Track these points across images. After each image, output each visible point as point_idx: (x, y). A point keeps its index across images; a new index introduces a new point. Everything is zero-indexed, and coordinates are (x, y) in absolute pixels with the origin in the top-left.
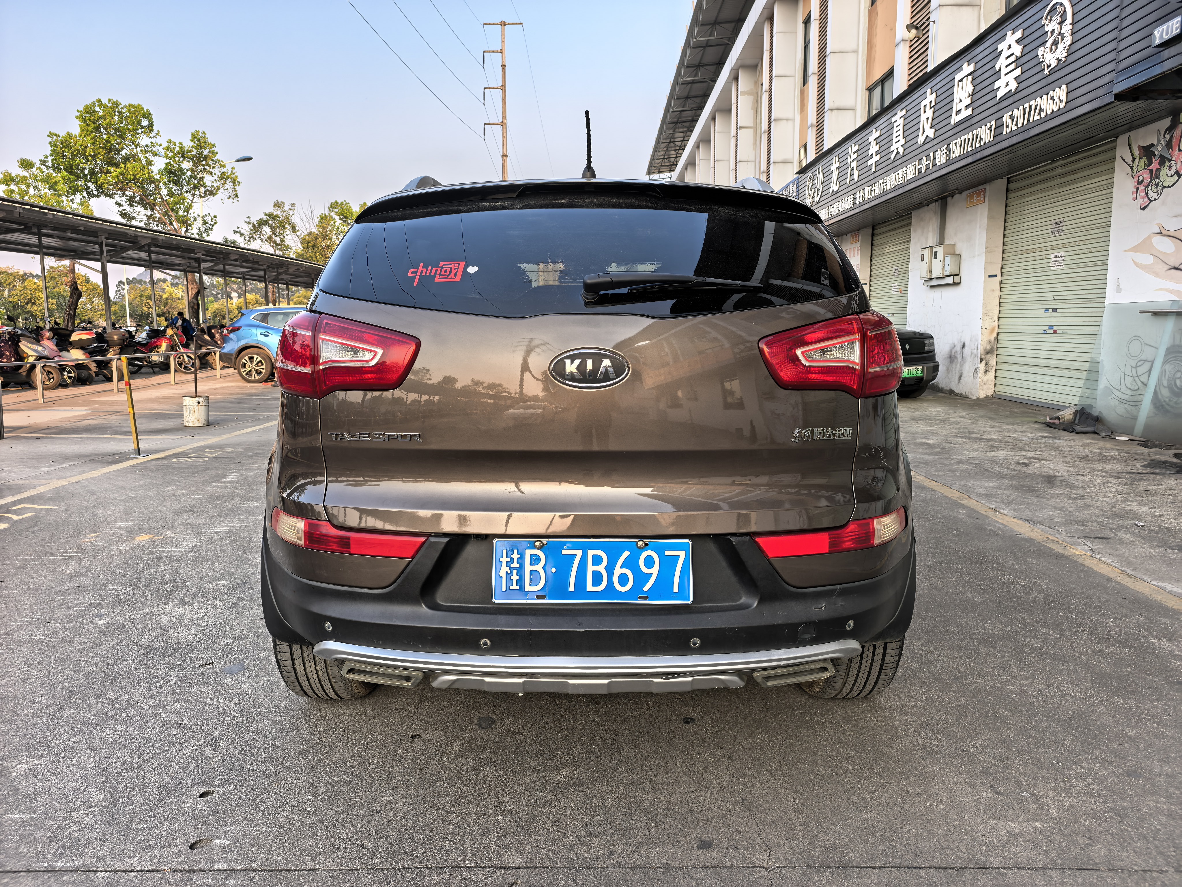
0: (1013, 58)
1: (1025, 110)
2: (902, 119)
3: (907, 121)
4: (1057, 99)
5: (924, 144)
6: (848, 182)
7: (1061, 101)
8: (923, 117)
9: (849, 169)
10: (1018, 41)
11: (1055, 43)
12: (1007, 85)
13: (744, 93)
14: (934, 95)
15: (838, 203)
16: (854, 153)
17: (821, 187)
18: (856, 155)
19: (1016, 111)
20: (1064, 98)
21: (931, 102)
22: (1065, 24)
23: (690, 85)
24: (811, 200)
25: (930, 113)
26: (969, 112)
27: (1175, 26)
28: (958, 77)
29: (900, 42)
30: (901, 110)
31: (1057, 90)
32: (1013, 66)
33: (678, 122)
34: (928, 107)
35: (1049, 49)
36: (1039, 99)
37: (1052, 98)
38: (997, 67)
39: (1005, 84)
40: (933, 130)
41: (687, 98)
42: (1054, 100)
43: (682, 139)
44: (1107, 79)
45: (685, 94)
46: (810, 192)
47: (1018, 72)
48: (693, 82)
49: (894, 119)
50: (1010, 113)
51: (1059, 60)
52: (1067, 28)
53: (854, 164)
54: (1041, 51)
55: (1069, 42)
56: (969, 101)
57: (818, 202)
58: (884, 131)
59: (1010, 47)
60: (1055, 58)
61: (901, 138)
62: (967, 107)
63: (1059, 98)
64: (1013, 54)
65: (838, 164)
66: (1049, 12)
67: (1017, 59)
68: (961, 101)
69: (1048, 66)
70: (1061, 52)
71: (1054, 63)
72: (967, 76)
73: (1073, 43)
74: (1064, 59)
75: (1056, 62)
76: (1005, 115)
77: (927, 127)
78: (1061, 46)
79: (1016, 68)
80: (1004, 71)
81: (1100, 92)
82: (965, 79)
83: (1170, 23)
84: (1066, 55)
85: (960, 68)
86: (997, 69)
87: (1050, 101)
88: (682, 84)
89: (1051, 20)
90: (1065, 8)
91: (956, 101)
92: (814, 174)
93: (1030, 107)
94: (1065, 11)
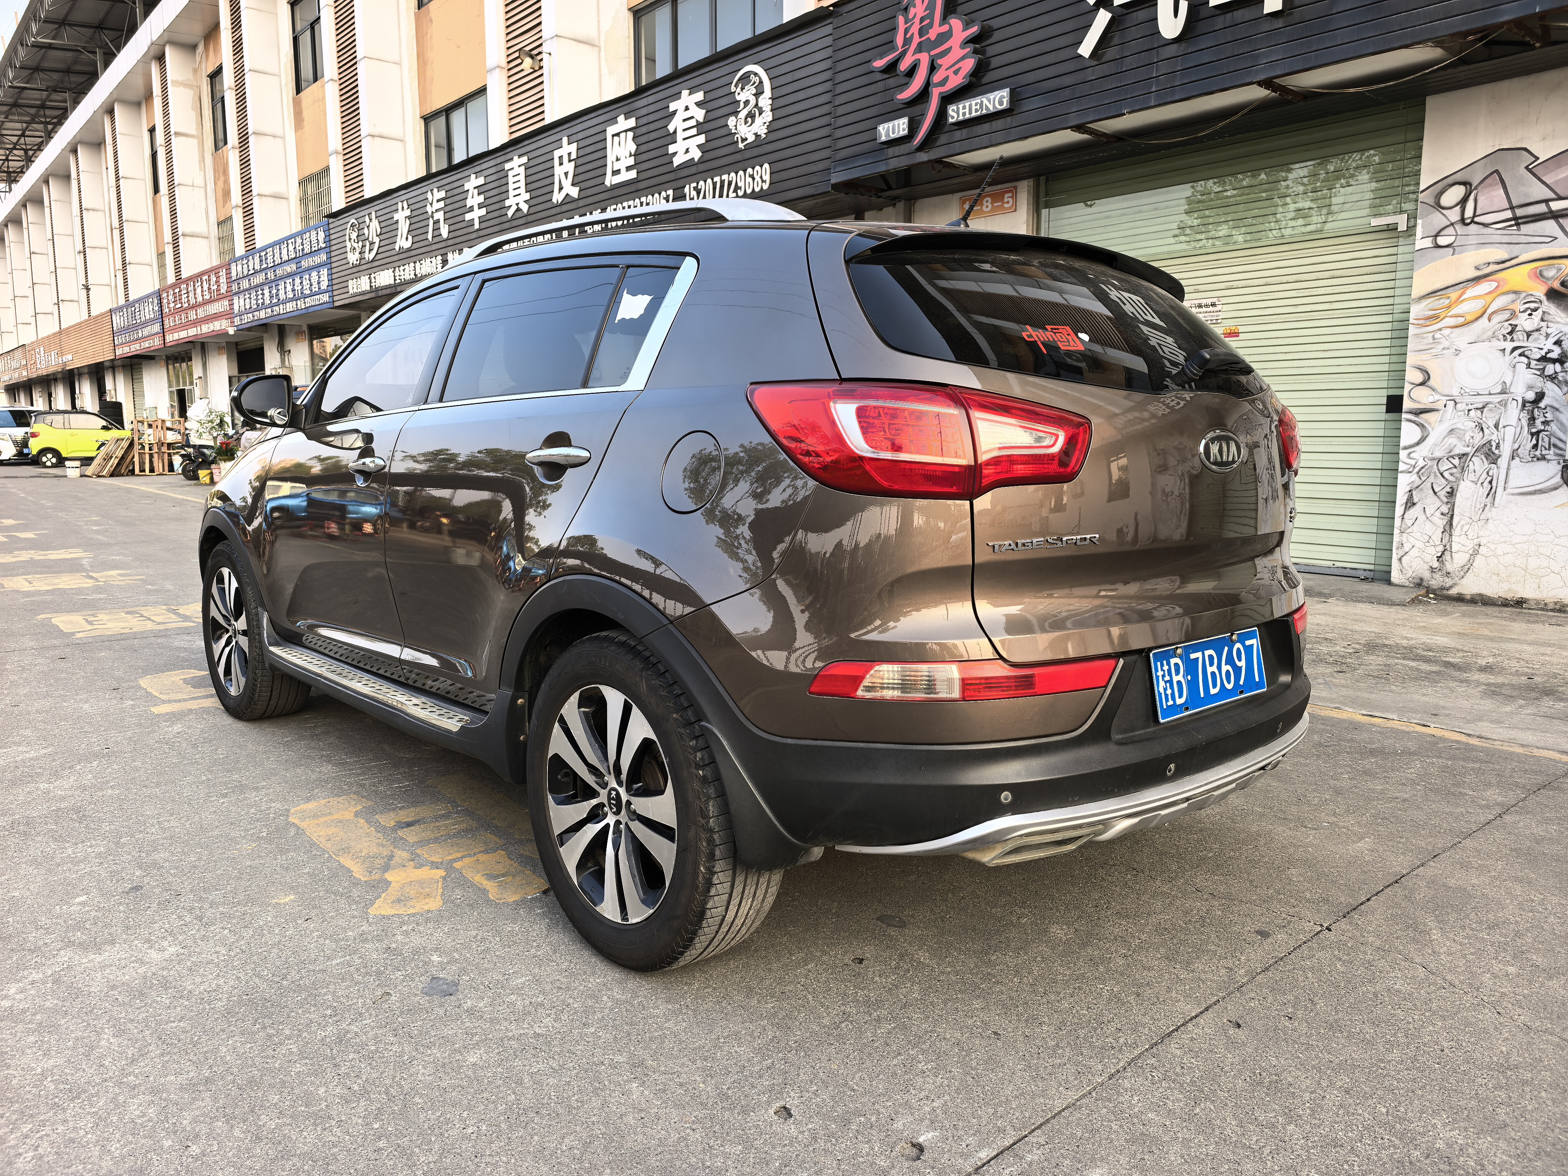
0: (693, 122)
1: (714, 184)
2: (523, 168)
3: (531, 171)
4: (757, 178)
5: (562, 204)
6: (430, 237)
7: (763, 181)
8: (559, 171)
9: (431, 222)
10: (699, 104)
11: (751, 116)
12: (687, 151)
13: (176, 83)
14: (575, 145)
15: (412, 265)
16: (438, 201)
17: (377, 240)
18: (442, 204)
19: (702, 183)
20: (767, 177)
21: (569, 154)
22: (762, 97)
23: (44, 50)
24: (357, 255)
25: (570, 167)
26: (633, 174)
27: (901, 127)
28: (611, 130)
29: (494, 68)
30: (520, 156)
31: (758, 168)
32: (694, 131)
33: (15, 105)
34: (565, 159)
35: (743, 121)
36: (733, 174)
37: (752, 176)
38: (671, 128)
39: (684, 150)
40: (577, 189)
41: (37, 69)
42: (754, 179)
43: (19, 133)
44: (821, 166)
45: (33, 63)
46: (355, 245)
47: (702, 139)
48: (50, 47)
49: (507, 166)
50: (694, 185)
51: (756, 135)
52: (765, 101)
53: (440, 216)
54: (731, 121)
55: (770, 118)
56: (631, 161)
57: (373, 261)
58: (490, 179)
59: (687, 108)
60: (752, 132)
61: (522, 190)
62: (629, 169)
63: (761, 177)
64: (692, 117)
65: (408, 213)
66: (739, 80)
67: (698, 124)
68: (618, 159)
69: (744, 140)
70: (760, 126)
71: (751, 138)
72: (626, 131)
73: (773, 120)
74: (764, 136)
75: (754, 137)
76: (688, 186)
77: (567, 184)
78: (759, 120)
79: (698, 134)
80: (680, 135)
81: (813, 179)
82: (623, 135)
83: (896, 122)
84: (766, 131)
85: (613, 121)
86: (671, 130)
87: (749, 180)
88: (33, 46)
89: (742, 89)
90: (760, 79)
91: (610, 158)
92: (361, 220)
93: (722, 182)
94: (761, 82)
